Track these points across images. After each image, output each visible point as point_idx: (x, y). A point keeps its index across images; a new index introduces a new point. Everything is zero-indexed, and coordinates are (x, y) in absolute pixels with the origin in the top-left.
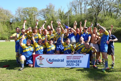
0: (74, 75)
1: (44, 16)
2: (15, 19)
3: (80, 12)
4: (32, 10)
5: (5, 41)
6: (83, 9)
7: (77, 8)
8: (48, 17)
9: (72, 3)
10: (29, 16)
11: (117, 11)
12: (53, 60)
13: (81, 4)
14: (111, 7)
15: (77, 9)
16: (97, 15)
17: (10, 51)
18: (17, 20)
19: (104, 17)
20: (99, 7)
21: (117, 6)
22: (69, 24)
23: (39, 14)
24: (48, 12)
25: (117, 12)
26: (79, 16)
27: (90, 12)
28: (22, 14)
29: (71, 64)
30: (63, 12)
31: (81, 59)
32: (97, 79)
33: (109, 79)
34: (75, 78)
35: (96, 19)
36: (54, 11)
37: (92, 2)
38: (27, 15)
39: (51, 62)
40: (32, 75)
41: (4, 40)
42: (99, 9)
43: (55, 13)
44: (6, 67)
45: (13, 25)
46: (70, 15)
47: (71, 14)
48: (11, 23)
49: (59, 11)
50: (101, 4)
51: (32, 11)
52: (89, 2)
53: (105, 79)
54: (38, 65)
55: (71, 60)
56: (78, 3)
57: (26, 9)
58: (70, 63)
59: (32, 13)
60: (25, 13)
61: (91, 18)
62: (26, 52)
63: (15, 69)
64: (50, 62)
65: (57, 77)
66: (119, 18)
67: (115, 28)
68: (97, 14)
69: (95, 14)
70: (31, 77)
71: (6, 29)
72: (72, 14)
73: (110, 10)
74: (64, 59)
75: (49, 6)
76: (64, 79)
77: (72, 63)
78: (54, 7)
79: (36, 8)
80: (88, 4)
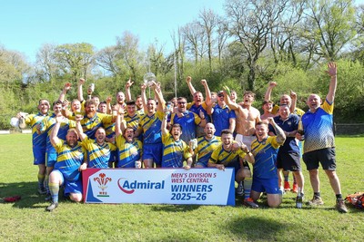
0: (192, 224)
1: (111, 65)
2: (34, 74)
3: (207, 54)
4: (78, 50)
5: (8, 132)
6: (215, 46)
7: (199, 42)
8: (120, 69)
9: (186, 30)
10: (72, 67)
11: (311, 49)
12: (136, 185)
13: (209, 32)
14: (294, 37)
15: (199, 47)
16: (255, 60)
17: (23, 159)
18: (40, 77)
19: (274, 64)
20: (258, 39)
21: (308, 34)
22: (179, 85)
23: (97, 62)
24: (120, 56)
25: (310, 51)
26: (206, 65)
27: (235, 53)
28: (54, 62)
29: (182, 196)
30: (160, 55)
31: (211, 181)
32: (256, 236)
33: (289, 239)
34: (194, 232)
35: (252, 72)
36: (137, 53)
37: (241, 26)
38: (67, 64)
39: (130, 190)
40: (79, 224)
41: (6, 129)
42: (258, 43)
43: (140, 58)
44: (12, 202)
45: (29, 90)
46: (180, 62)
47: (182, 60)
48: (24, 86)
49: (149, 51)
50: (266, 30)
51: (80, 52)
52: (230, 26)
53: (278, 237)
54: (95, 196)
55: (183, 184)
56: (201, 30)
57: (62, 49)
58: (181, 193)
59: (80, 59)
60: (60, 60)
61: (237, 69)
62: (64, 163)
63: (35, 207)
64: (126, 189)
65: (144, 230)
66: (316, 66)
67: (306, 95)
68: (253, 58)
69: (249, 59)
70: (76, 229)
71: (12, 100)
72: (185, 60)
73: (290, 47)
74: (163, 182)
75: (124, 40)
76: (166, 235)
77: (185, 192)
78: (137, 41)
79: (89, 45)
80: (227, 32)
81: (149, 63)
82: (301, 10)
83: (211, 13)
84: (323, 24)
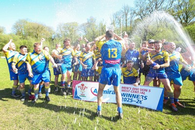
3: (125, 25)
10: (70, 32)
13: (126, 15)
15: (121, 21)
23: (79, 29)
26: (124, 29)
29: (127, 100)
31: (147, 94)
36: (95, 25)
38: (68, 30)
49: (100, 24)
51: (73, 26)
52: (137, 12)
55: (128, 93)
56: (123, 14)
57: (66, 24)
60: (65, 29)
64: (95, 93)
75: (90, 20)
77: (129, 97)
78: (95, 20)
80: (135, 14)
82: (173, 2)
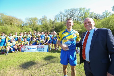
1: (41, 22)
3: (61, 21)
6: (63, 19)
8: (43, 23)
9: (57, 15)
11: (81, 20)
15: (60, 19)
18: (26, 24)
22: (55, 27)
24: (43, 21)
26: (61, 23)
30: (52, 21)
36: (47, 20)
45: (23, 27)
46: (55, 22)
48: (22, 26)
49: (49, 20)
51: (34, 19)
57: (31, 18)
60: (30, 21)
75: (44, 17)
78: (47, 17)
79: (37, 18)
80: (65, 16)
81: (50, 22)
82: (79, 13)
83: (62, 12)
84: (84, 16)
